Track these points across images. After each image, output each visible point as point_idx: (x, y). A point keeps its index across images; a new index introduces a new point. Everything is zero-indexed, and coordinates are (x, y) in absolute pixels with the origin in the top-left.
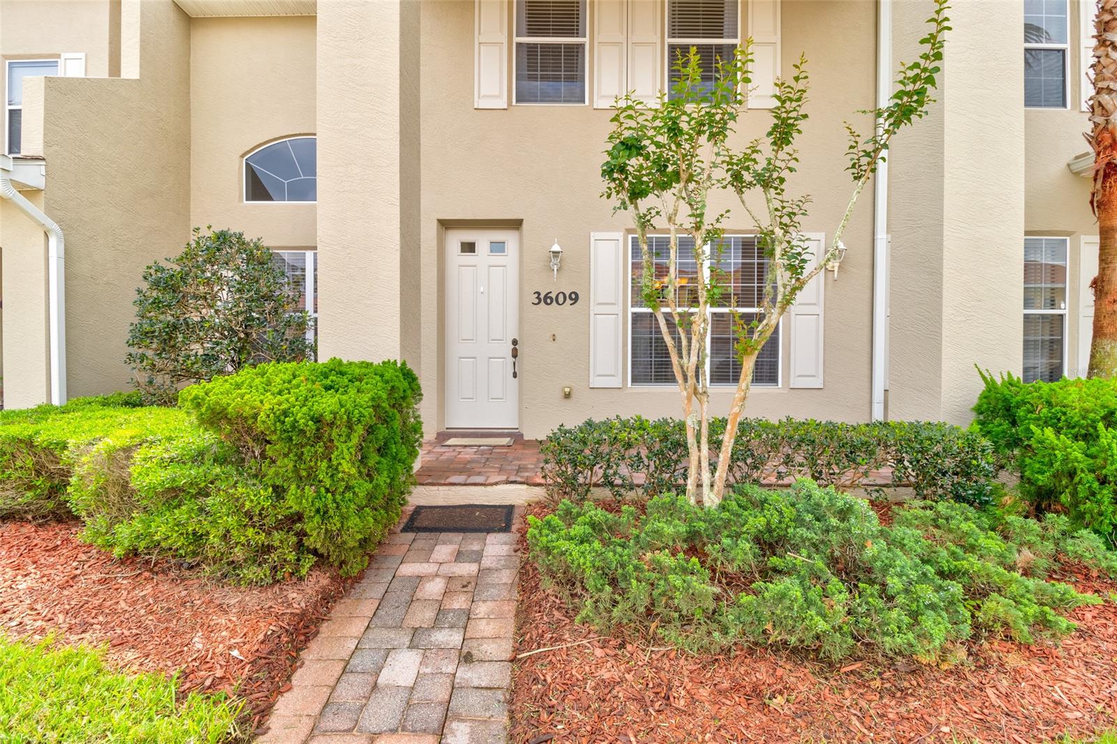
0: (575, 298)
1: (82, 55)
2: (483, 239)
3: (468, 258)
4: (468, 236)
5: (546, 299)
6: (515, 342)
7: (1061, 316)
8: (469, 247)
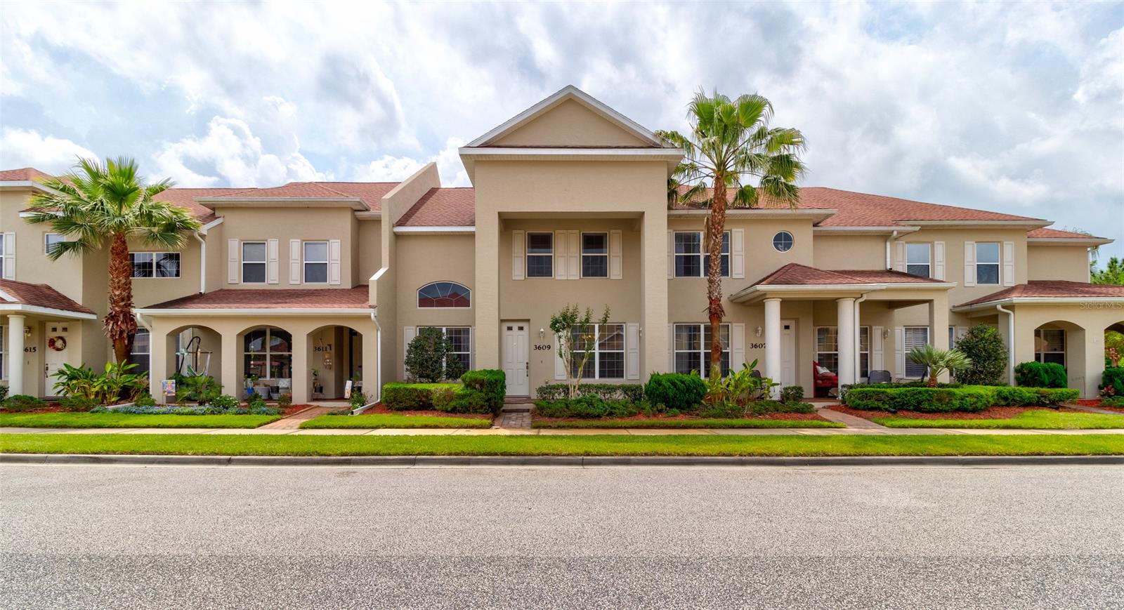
0: (549, 347)
1: (339, 241)
2: (515, 326)
3: (510, 332)
4: (510, 324)
5: (539, 348)
6: (527, 363)
7: (728, 353)
8: (510, 329)
